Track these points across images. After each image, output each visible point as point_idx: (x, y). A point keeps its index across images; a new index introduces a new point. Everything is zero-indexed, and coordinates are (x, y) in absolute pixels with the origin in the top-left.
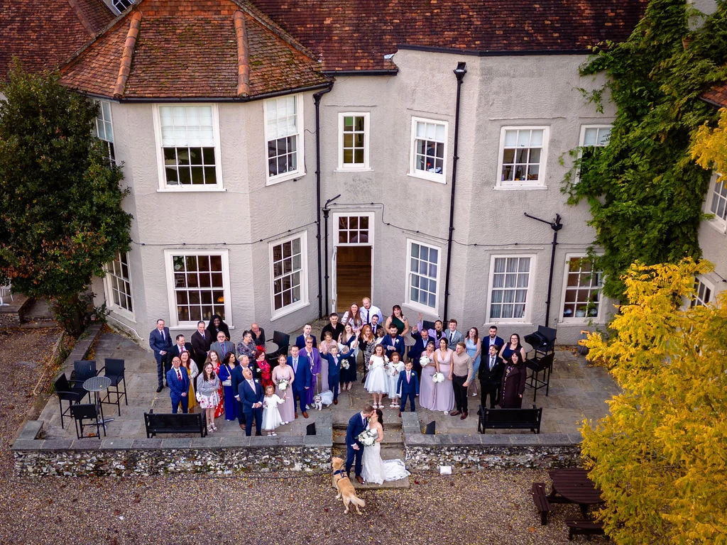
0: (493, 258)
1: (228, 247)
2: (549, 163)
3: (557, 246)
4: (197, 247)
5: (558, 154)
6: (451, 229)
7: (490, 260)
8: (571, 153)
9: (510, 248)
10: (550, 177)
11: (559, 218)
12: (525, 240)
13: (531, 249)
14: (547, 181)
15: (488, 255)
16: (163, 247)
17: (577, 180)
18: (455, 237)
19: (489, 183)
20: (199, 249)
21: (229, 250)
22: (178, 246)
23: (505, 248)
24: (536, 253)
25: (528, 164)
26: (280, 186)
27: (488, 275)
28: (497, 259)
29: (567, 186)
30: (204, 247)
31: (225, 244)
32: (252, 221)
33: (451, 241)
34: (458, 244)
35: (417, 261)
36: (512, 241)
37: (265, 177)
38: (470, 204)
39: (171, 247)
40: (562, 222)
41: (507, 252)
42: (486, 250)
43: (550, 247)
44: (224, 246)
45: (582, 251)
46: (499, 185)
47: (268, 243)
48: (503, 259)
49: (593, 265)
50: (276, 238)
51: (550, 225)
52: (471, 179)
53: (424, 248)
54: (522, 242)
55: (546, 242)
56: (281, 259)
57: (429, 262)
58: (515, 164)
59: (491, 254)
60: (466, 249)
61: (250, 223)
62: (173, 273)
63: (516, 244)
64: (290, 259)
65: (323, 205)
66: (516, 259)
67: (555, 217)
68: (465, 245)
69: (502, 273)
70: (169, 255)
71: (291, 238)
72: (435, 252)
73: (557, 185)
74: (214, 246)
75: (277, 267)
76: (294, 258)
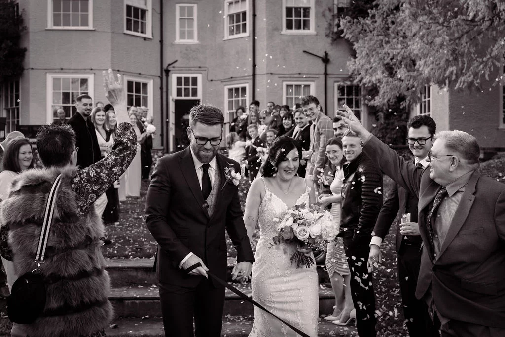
0: (285, 84)
1: (94, 71)
2: (316, 17)
3: (328, 77)
4: (71, 71)
5: (321, 10)
6: (254, 66)
7: (282, 85)
8: (330, 10)
9: (296, 76)
10: (317, 26)
11: (326, 54)
12: (305, 70)
13: (309, 77)
14: (316, 29)
15: (281, 81)
16: (46, 71)
17: (336, 29)
18: (258, 71)
19: (277, 29)
20: (73, 73)
21: (94, 73)
22: (57, 70)
23: (292, 76)
24: (313, 81)
25: (302, 18)
26: (134, 39)
27: (282, 97)
28: (288, 86)
29: (330, 33)
30: (76, 71)
31: (91, 69)
32: (112, 53)
33: (254, 75)
34: (260, 76)
35: (232, 101)
36: (297, 71)
37: (123, 27)
38: (265, 44)
39: (52, 70)
40: (329, 57)
41: (294, 79)
42: (279, 78)
43: (322, 77)
44: (91, 71)
45: (345, 80)
46: (285, 31)
47: (123, 75)
48: (292, 86)
49: (354, 92)
50: (130, 74)
51: (320, 59)
52: (265, 26)
53: (237, 90)
54: (303, 72)
55: (320, 73)
56: (133, 92)
57: (240, 98)
58: (294, 18)
59: (283, 81)
60: (265, 77)
61: (110, 55)
62: (52, 91)
63: (300, 74)
64: (140, 96)
65: (165, 66)
66: (300, 86)
67: (324, 54)
68: (264, 74)
69: (292, 96)
70: (50, 78)
71: (141, 80)
72: (244, 89)
73: (323, 32)
74: (84, 71)
75: (129, 98)
76: (142, 96)
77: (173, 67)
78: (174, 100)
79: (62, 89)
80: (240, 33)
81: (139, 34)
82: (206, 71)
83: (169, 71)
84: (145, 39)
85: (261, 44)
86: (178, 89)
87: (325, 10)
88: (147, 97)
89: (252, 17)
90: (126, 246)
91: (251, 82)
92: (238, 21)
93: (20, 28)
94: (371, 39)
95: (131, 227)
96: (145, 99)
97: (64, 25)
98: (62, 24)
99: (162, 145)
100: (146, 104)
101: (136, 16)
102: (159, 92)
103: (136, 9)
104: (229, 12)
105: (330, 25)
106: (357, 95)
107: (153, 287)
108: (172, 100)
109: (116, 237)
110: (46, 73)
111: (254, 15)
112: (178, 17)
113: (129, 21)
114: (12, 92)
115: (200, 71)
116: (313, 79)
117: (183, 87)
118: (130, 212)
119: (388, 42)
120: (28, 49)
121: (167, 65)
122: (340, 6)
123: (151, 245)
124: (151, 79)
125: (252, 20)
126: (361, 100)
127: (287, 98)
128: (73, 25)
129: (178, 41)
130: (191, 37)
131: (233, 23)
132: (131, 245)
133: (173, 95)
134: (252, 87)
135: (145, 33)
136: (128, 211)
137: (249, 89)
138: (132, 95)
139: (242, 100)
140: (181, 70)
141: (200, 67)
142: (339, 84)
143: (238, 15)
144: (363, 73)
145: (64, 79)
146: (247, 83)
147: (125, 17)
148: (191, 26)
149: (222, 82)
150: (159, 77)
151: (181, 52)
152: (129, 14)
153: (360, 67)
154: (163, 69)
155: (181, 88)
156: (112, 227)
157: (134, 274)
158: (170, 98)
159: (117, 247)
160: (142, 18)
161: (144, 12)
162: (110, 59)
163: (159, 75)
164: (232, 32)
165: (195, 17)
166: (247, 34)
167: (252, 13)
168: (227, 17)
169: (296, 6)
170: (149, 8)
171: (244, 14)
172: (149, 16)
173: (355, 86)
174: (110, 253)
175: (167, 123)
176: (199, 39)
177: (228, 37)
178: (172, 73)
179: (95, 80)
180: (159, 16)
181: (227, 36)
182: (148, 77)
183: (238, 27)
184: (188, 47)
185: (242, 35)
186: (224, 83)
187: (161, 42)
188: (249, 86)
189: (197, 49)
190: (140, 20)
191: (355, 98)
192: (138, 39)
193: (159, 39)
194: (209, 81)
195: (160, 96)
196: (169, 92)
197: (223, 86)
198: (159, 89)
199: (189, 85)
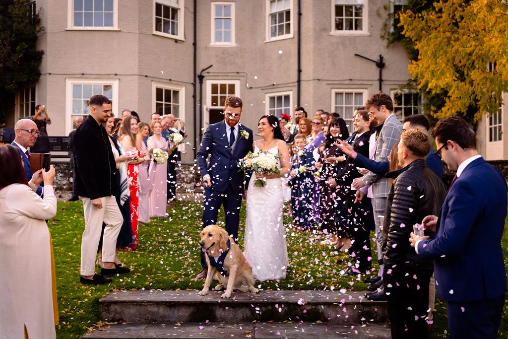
0: (334, 91)
1: (119, 77)
2: (370, 16)
3: (383, 83)
4: (93, 76)
5: (375, 8)
6: (300, 71)
7: (331, 93)
8: (385, 8)
9: (346, 82)
10: (371, 26)
11: (381, 58)
12: (357, 77)
13: (362, 84)
14: (369, 30)
15: (328, 88)
16: (65, 76)
17: (392, 30)
18: (303, 77)
19: (326, 29)
20: (95, 78)
21: (119, 79)
22: (78, 76)
23: (342, 82)
24: (367, 89)
25: (354, 18)
26: (165, 40)
27: (330, 106)
28: (337, 94)
29: (385, 34)
30: (99, 76)
31: (116, 75)
32: (139, 57)
33: (299, 81)
34: (305, 82)
35: (274, 110)
36: (347, 77)
37: (152, 27)
38: (312, 46)
39: (72, 76)
40: (384, 62)
41: (344, 86)
42: (327, 84)
43: (377, 84)
44: (116, 77)
45: (402, 87)
46: (334, 32)
47: (152, 81)
48: (342, 94)
49: (412, 100)
50: (159, 80)
51: (375, 63)
52: (311, 26)
53: (280, 98)
54: (355, 78)
55: (374, 79)
56: (162, 101)
57: (283, 108)
58: (344, 17)
59: (332, 88)
60: (312, 84)
61: (137, 58)
62: (72, 99)
63: (351, 80)
64: (170, 105)
65: (198, 73)
66: (351, 94)
67: (379, 58)
68: (310, 80)
69: (341, 106)
70: (70, 84)
71: (172, 88)
72: (287, 98)
73: (378, 33)
74: (108, 76)
75: (158, 107)
76: (173, 105)
77: (208, 73)
78: (209, 110)
79: (82, 97)
80: (283, 34)
81: (170, 36)
82: (245, 78)
83: (203, 77)
84: (176, 41)
85: (308, 47)
86: (213, 97)
87: (380, 7)
88: (178, 106)
89: (297, 16)
90: (147, 276)
91: (296, 89)
92: (281, 20)
93: (37, 28)
94: (436, 37)
95: (155, 252)
96: (176, 109)
97: (86, 25)
98: (83, 25)
100: (176, 114)
101: (167, 16)
102: (192, 100)
103: (167, 8)
104: (271, 10)
105: (386, 25)
106: (416, 104)
107: (177, 326)
108: (207, 109)
109: (136, 264)
110: (65, 78)
111: (300, 14)
112: (213, 16)
113: (158, 21)
114: (27, 100)
115: (238, 78)
116: (366, 86)
117: (219, 95)
118: (154, 236)
119: (457, 39)
120: (45, 53)
121: (201, 71)
122: (397, 4)
123: (177, 274)
124: (183, 86)
125: (297, 19)
126: (420, 110)
127: (336, 108)
128: (96, 25)
129: (213, 43)
130: (228, 39)
131: (276, 23)
132: (153, 274)
133: (208, 105)
134: (296, 95)
135: (177, 35)
136: (153, 234)
137: (293, 98)
138: (162, 104)
139: (285, 110)
140: (216, 77)
141: (238, 73)
142: (395, 91)
143: (281, 14)
144: (427, 76)
145: (86, 86)
146: (291, 90)
147: (154, 16)
148: (228, 26)
149: (263, 89)
150: (192, 84)
151: (216, 56)
152: (158, 13)
153: (425, 70)
154: (197, 75)
155: (217, 97)
156: (132, 253)
157: (155, 309)
158: (204, 107)
159: (136, 277)
160: (173, 18)
161: (175, 11)
162: (137, 63)
163: (192, 81)
164: (274, 34)
165: (233, 16)
166: (291, 35)
167: (297, 11)
168: (269, 16)
169: (347, 4)
170: (181, 6)
171: (288, 13)
172: (181, 15)
173: (414, 94)
174: (127, 283)
176: (237, 41)
177: (269, 40)
178: (207, 79)
179: (119, 87)
180: (192, 16)
181: (269, 38)
182: (180, 83)
183: (281, 27)
184: (224, 50)
185: (285, 36)
186: (266, 91)
187: (195, 44)
188: (293, 94)
189: (235, 53)
190: (170, 20)
191: (414, 108)
192: (170, 41)
193: (192, 41)
194: (248, 89)
195: (192, 106)
196: (203, 100)
197: (264, 94)
198: (192, 98)
199: (226, 94)
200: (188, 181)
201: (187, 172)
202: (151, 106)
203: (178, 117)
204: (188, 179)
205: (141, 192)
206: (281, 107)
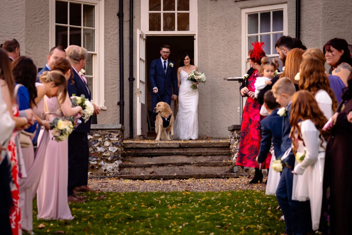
35: (257, 36)
53: (266, 16)
57: (272, 32)
64: (80, 29)
75: (60, 34)
76: (84, 29)
78: (144, 37)
86: (151, 16)
88: (93, 31)
96: (90, 36)
99: (122, 121)
102: (117, 20)
108: (141, 36)
117: (162, 12)
133: (143, 28)
134: (294, 10)
137: (289, 15)
138: (67, 27)
146: (286, 3)
149: (236, 1)
155: (158, 15)
175: (132, 79)
186: (241, 4)
195: (117, 30)
196: (135, 20)
197: (239, 9)
198: (117, 17)
199: (174, 10)
200: (109, 159)
201: (107, 143)
202: (48, 31)
203: (93, 50)
204: (108, 154)
205: (24, 175)
206: (270, 31)
